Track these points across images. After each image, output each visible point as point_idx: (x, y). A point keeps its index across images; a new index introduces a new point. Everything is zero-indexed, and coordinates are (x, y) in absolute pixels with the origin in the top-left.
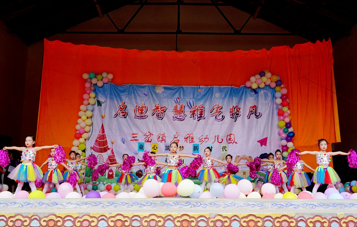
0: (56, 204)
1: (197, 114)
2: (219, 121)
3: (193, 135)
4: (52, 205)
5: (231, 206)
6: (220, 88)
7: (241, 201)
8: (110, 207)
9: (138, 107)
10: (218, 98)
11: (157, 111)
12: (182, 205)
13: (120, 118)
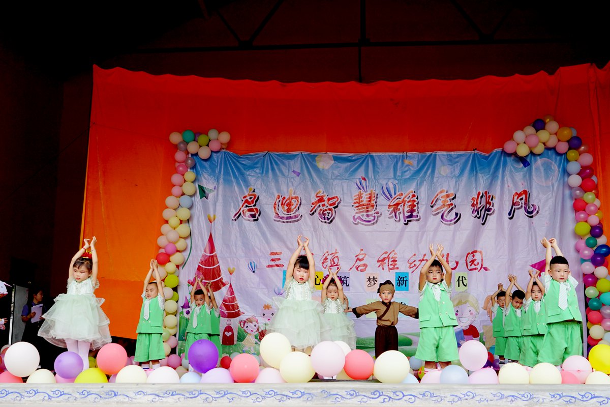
0: (115, 395)
1: (403, 210)
2: (450, 225)
3: (395, 254)
4: (108, 396)
5: (467, 399)
6: (451, 156)
7: (488, 389)
8: (220, 401)
9: (281, 199)
10: (447, 176)
11: (320, 205)
12: (365, 396)
13: (244, 221)
